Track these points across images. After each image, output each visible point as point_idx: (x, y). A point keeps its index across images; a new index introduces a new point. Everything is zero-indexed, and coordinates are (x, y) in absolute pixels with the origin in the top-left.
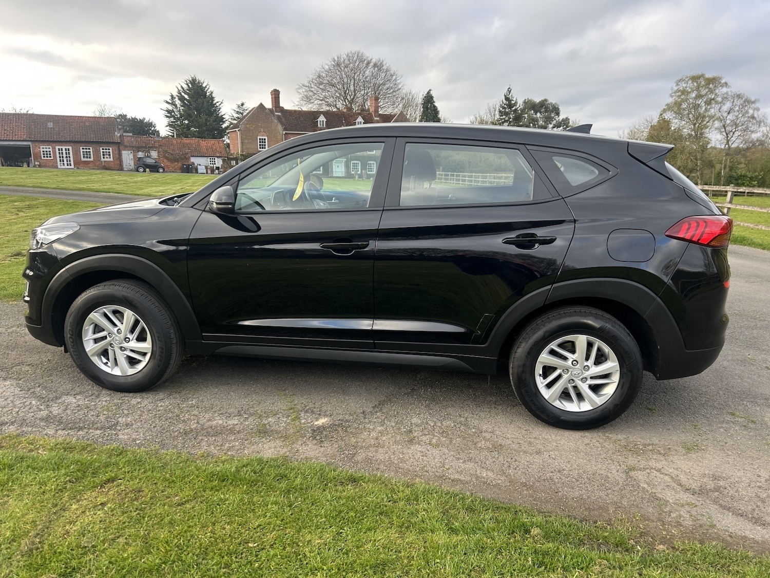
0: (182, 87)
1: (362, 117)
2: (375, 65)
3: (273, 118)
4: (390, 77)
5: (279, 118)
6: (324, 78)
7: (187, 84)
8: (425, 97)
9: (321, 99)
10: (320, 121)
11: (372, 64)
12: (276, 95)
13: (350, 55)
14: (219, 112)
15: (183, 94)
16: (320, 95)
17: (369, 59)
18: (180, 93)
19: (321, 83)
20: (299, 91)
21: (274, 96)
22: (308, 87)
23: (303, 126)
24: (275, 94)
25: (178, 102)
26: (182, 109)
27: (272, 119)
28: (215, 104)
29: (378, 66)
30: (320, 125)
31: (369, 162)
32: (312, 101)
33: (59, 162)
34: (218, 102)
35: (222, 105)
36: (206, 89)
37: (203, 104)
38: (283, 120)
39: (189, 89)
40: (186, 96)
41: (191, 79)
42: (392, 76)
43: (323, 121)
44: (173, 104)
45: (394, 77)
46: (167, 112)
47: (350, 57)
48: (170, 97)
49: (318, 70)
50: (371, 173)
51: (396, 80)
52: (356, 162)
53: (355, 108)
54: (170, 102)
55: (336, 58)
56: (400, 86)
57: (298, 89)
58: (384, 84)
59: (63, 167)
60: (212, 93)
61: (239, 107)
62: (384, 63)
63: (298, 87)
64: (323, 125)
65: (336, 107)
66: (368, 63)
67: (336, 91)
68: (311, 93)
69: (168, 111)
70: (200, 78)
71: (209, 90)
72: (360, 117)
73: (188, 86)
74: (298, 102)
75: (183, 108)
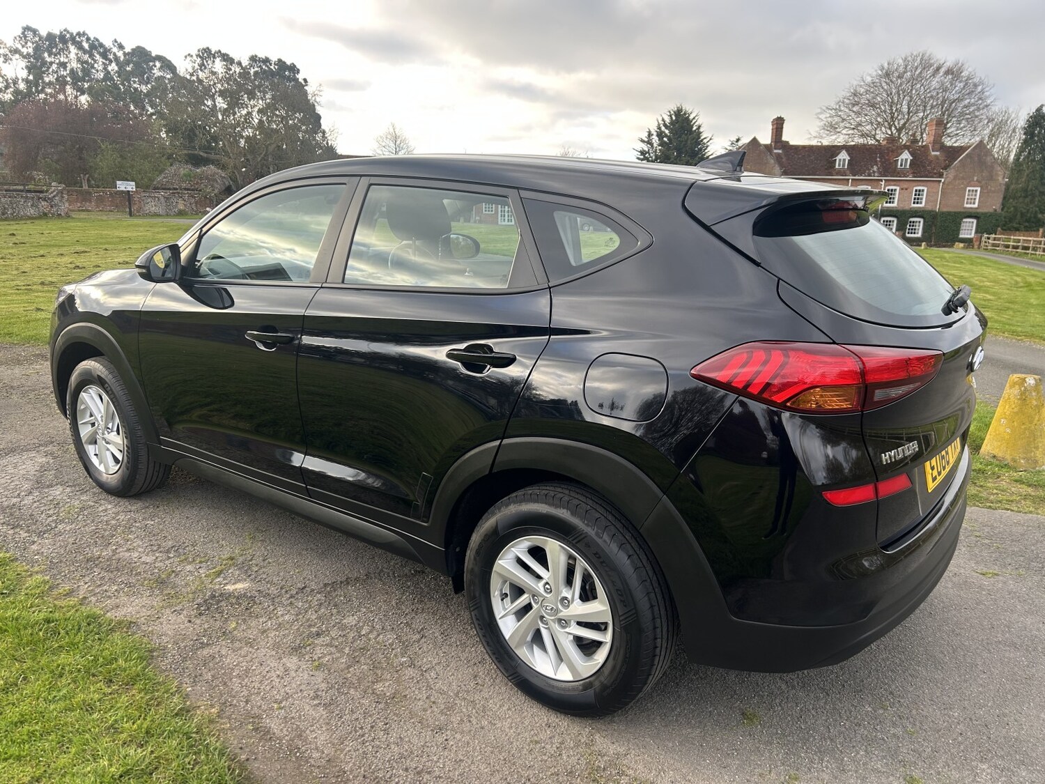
0: (663, 120)
1: (910, 152)
2: (949, 72)
3: (769, 157)
4: (971, 87)
5: (778, 157)
6: (861, 95)
7: (671, 116)
8: (1031, 117)
9: (852, 126)
10: (840, 160)
11: (942, 71)
12: (779, 124)
13: (909, 58)
14: (706, 151)
15: (663, 128)
16: (852, 121)
17: (942, 62)
18: (659, 128)
19: (856, 104)
20: (820, 116)
21: (775, 126)
22: (836, 109)
23: (813, 167)
24: (777, 123)
25: (655, 140)
26: (659, 150)
27: (767, 159)
28: (703, 140)
29: (954, 73)
30: (839, 165)
31: (912, 219)
32: (838, 130)
33: (500, 218)
34: (705, 138)
35: (711, 141)
36: (694, 121)
37: (686, 141)
38: (784, 160)
39: (672, 122)
40: (667, 132)
41: (676, 109)
42: (976, 86)
43: (844, 160)
44: (649, 143)
45: (980, 88)
46: (640, 154)
47: (908, 61)
48: (647, 134)
49: (855, 83)
50: (913, 235)
51: (982, 92)
52: (889, 219)
53: (904, 139)
54: (646, 140)
55: (886, 66)
56: (989, 102)
57: (818, 113)
58: (959, 100)
59: (503, 223)
60: (699, 127)
61: (732, 144)
62: (966, 66)
63: (819, 111)
64: (844, 165)
65: (875, 138)
66: (938, 69)
67: (879, 115)
68: (837, 119)
69: (643, 153)
70: (687, 107)
71: (696, 124)
72: (906, 151)
73: (671, 118)
74: (817, 132)
75: (660, 148)
